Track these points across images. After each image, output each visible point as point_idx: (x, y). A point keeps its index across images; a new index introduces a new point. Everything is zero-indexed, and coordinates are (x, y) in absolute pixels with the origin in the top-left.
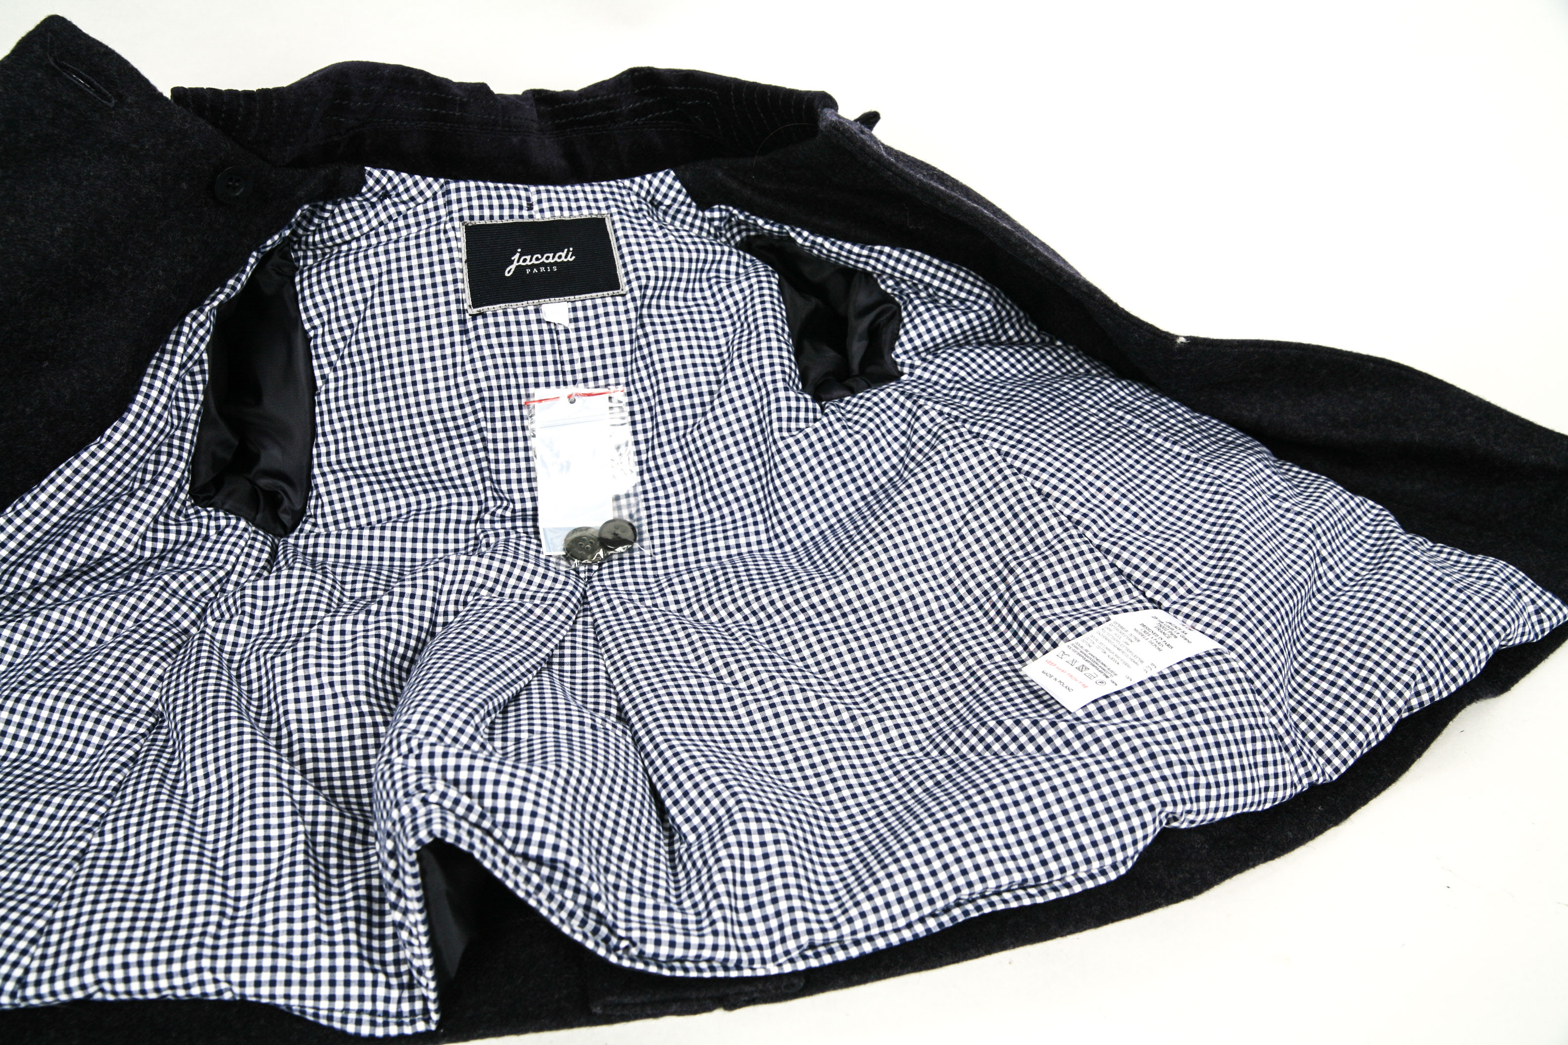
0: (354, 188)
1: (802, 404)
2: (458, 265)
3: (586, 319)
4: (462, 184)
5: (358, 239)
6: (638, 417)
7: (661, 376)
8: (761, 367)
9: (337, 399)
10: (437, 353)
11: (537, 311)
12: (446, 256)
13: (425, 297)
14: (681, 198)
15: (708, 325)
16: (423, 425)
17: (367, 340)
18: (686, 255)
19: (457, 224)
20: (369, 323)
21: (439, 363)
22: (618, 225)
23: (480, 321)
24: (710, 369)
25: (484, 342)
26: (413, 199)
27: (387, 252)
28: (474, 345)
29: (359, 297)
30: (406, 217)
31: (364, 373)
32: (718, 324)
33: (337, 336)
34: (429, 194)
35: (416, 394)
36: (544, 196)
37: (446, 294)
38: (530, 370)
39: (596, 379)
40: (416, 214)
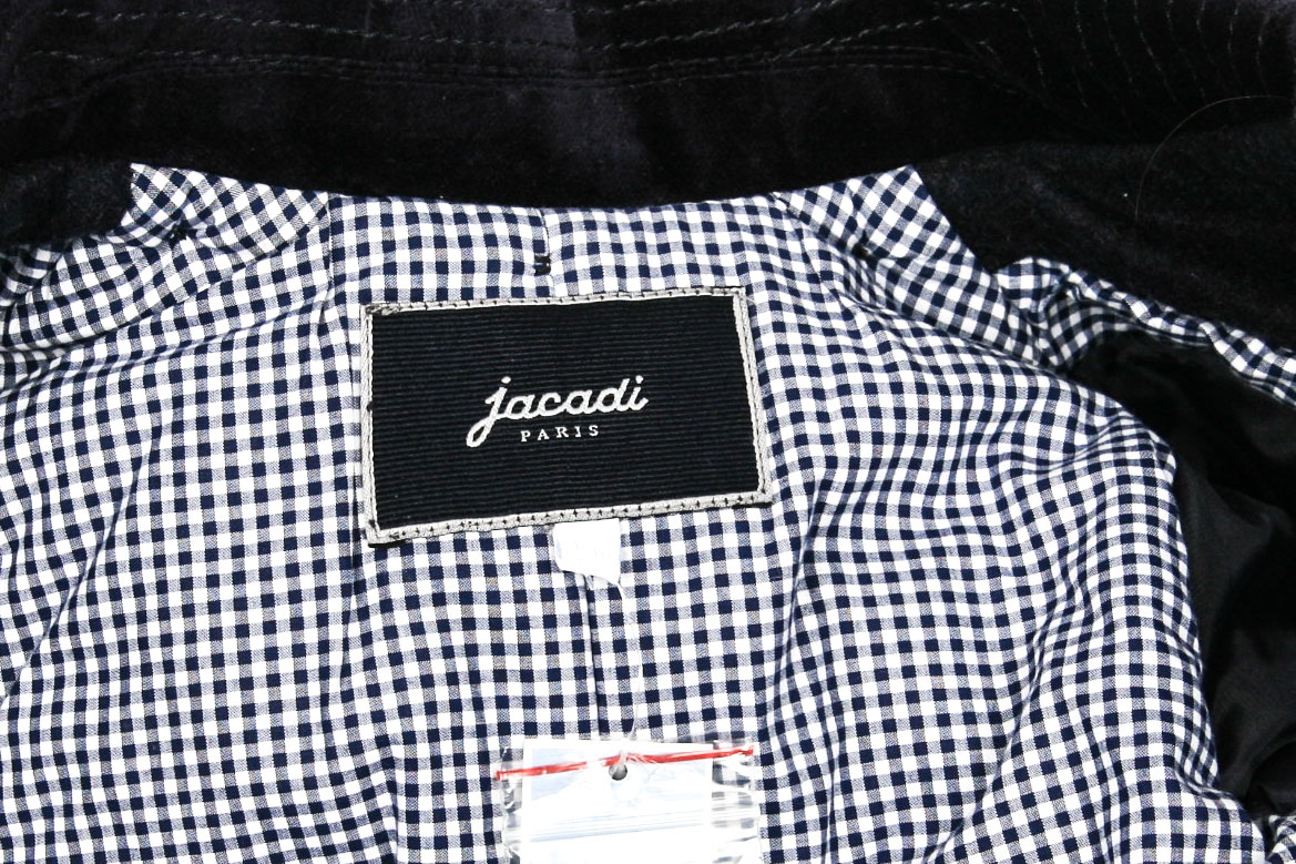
0: (103, 215)
1: (1214, 827)
2: (348, 416)
3: (667, 563)
4: (373, 208)
5: (110, 337)
6: (787, 819)
7: (850, 718)
8: (1111, 720)
9: (35, 737)
10: (284, 639)
11: (541, 540)
12: (320, 393)
13: (261, 496)
14: (935, 240)
15: (983, 586)
16: (238, 818)
17: (115, 594)
18: (935, 402)
19: (354, 309)
20: (122, 554)
21: (286, 665)
22: (765, 318)
23: (394, 563)
24: (980, 706)
25: (401, 618)
26: (247, 242)
27: (175, 377)
28: (376, 622)
29: (102, 485)
30: (227, 289)
31: (104, 677)
32: (1008, 583)
33: (46, 577)
34: (287, 231)
35: (225, 740)
36: (580, 238)
37: (315, 489)
38: (515, 689)
39: (682, 718)
40: (252, 283)
